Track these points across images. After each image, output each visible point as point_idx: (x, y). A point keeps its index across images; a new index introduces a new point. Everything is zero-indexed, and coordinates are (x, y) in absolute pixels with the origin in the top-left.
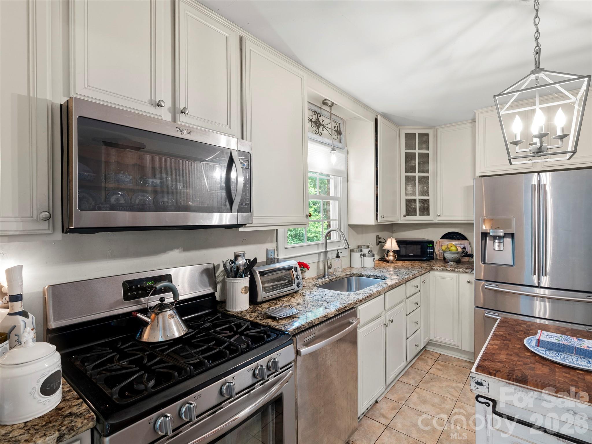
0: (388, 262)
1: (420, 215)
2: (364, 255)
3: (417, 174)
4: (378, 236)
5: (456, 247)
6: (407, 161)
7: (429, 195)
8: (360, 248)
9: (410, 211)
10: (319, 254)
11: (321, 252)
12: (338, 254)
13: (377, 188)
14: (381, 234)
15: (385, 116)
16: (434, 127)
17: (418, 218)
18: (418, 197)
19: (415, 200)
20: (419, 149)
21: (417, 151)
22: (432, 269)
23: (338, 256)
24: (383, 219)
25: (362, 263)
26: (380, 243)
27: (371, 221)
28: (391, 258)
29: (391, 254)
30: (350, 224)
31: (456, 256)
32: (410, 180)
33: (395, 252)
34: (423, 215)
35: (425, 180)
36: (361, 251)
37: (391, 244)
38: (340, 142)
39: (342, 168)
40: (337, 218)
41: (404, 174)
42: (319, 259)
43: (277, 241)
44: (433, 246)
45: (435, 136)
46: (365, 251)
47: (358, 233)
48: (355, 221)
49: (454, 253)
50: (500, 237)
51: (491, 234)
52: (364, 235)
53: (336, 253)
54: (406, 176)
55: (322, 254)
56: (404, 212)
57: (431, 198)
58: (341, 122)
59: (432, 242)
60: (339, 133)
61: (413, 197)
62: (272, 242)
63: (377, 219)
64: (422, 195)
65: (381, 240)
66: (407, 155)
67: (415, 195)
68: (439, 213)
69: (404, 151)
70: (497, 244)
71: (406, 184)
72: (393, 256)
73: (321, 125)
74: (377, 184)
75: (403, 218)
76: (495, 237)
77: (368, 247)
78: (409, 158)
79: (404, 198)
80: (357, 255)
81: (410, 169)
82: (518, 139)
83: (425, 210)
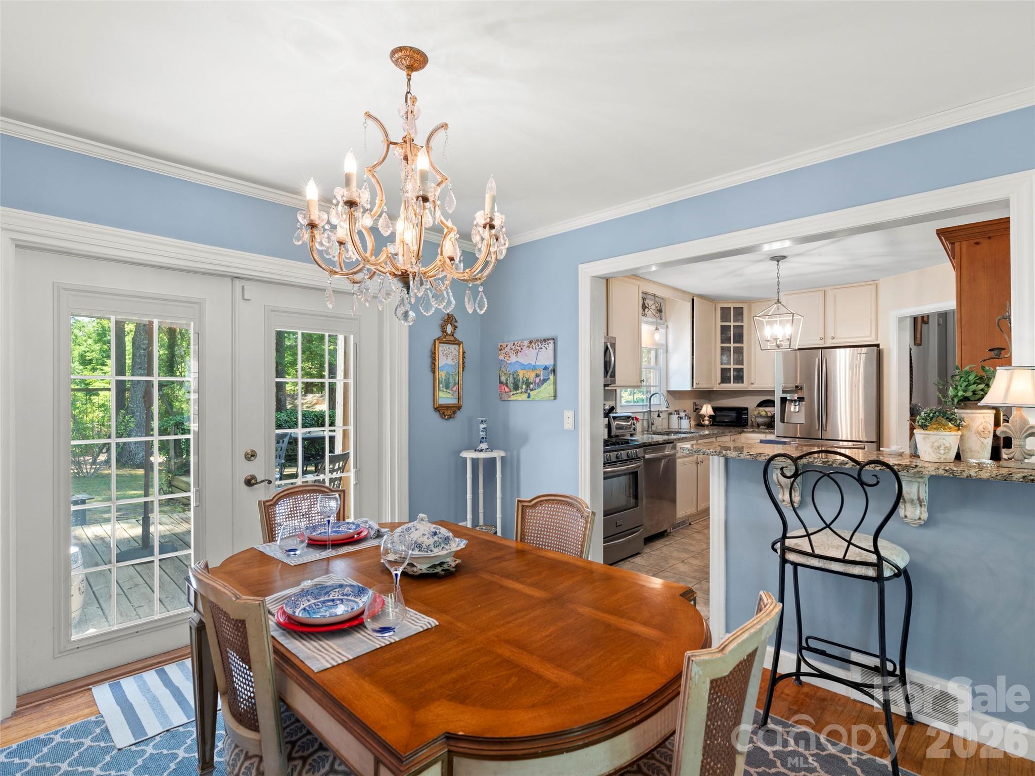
0: (703, 426)
1: (734, 382)
2: (681, 418)
3: (732, 345)
4: (695, 403)
5: (766, 412)
6: (722, 333)
7: (743, 365)
8: (678, 412)
9: (725, 379)
10: (644, 413)
11: (646, 412)
12: (659, 414)
13: (693, 358)
14: (698, 402)
15: (701, 296)
16: (750, 301)
17: (732, 386)
18: (732, 366)
19: (730, 369)
20: (734, 321)
21: (732, 324)
22: (743, 432)
23: (659, 416)
24: (698, 386)
25: (679, 424)
26: (697, 409)
27: (687, 387)
28: (707, 423)
29: (707, 418)
30: (668, 390)
31: (765, 420)
32: (725, 350)
33: (710, 417)
34: (738, 383)
35: (739, 351)
36: (679, 414)
37: (707, 410)
38: (661, 319)
39: (664, 342)
40: (658, 384)
41: (719, 345)
42: (644, 417)
43: (616, 400)
44: (747, 413)
45: (750, 309)
46: (682, 414)
47: (675, 398)
48: (673, 387)
49: (764, 417)
50: (795, 401)
51: (788, 398)
52: (681, 401)
53: (657, 413)
54: (721, 347)
55: (646, 413)
56: (719, 380)
57: (745, 367)
58: (662, 301)
59: (747, 409)
60: (660, 311)
61: (728, 366)
62: (612, 400)
63: (693, 386)
64: (737, 364)
65: (698, 407)
66: (722, 327)
67: (730, 364)
68: (753, 381)
69: (719, 323)
70: (793, 407)
71: (722, 354)
72: (708, 420)
73: (646, 307)
74: (693, 355)
75: (718, 386)
76: (791, 401)
77: (685, 411)
78: (725, 330)
79: (719, 367)
80: (674, 418)
81: (725, 339)
82: (769, 339)
83: (739, 378)
